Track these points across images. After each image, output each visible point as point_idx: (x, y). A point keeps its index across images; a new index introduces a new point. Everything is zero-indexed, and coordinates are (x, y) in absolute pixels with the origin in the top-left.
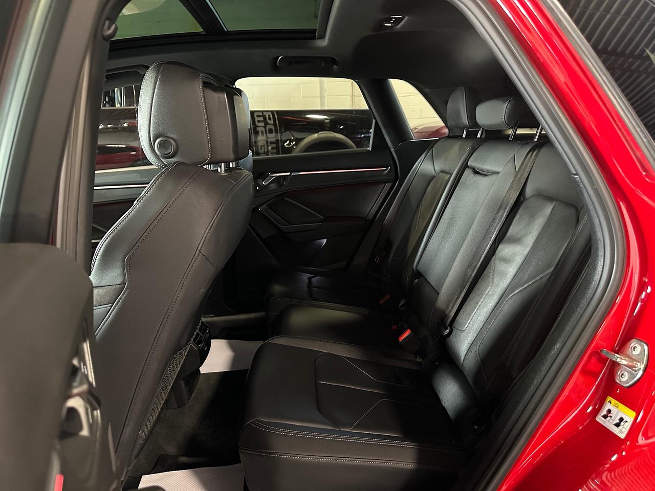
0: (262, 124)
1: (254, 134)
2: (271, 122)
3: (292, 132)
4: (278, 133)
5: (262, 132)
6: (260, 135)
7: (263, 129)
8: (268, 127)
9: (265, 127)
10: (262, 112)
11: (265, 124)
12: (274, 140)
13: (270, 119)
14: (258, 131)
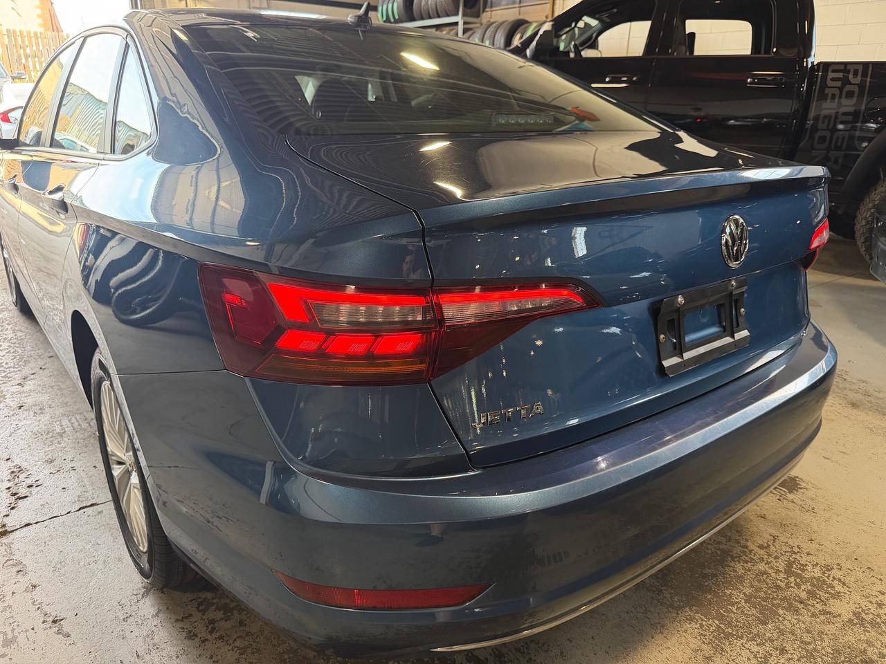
0: (839, 84)
2: (858, 80)
4: (863, 98)
5: (833, 96)
7: (837, 92)
8: (848, 88)
9: (841, 89)
11: (842, 84)
12: (852, 109)
13: (855, 76)
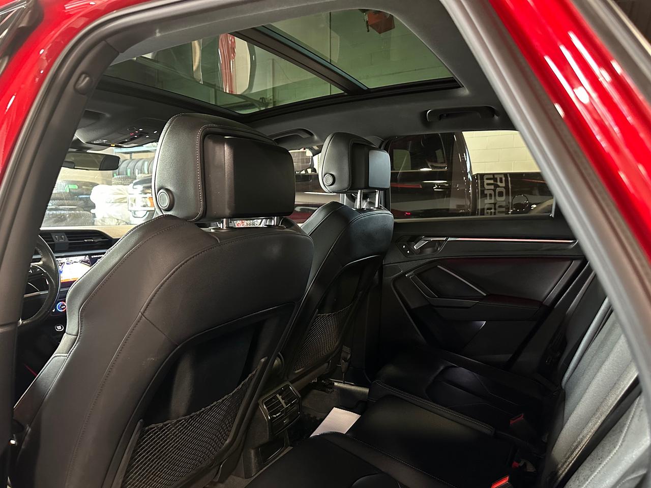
0: (492, 187)
1: (481, 198)
2: (503, 185)
3: (526, 195)
4: (509, 195)
5: (491, 195)
6: (488, 198)
8: (498, 190)
9: (494, 191)
10: (494, 174)
11: (494, 187)
13: (501, 182)
14: (486, 194)
